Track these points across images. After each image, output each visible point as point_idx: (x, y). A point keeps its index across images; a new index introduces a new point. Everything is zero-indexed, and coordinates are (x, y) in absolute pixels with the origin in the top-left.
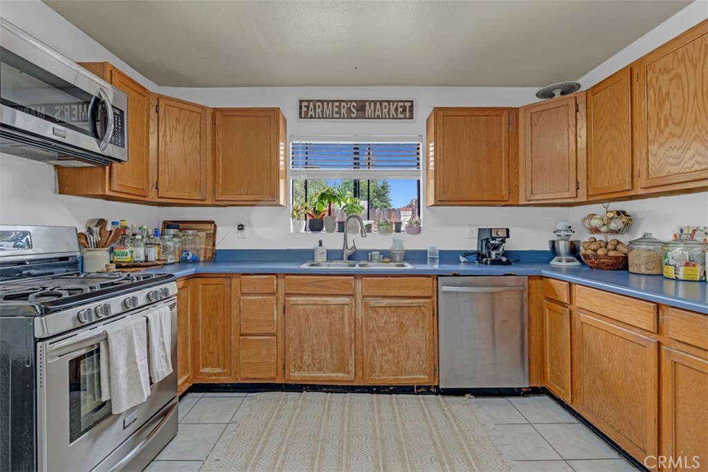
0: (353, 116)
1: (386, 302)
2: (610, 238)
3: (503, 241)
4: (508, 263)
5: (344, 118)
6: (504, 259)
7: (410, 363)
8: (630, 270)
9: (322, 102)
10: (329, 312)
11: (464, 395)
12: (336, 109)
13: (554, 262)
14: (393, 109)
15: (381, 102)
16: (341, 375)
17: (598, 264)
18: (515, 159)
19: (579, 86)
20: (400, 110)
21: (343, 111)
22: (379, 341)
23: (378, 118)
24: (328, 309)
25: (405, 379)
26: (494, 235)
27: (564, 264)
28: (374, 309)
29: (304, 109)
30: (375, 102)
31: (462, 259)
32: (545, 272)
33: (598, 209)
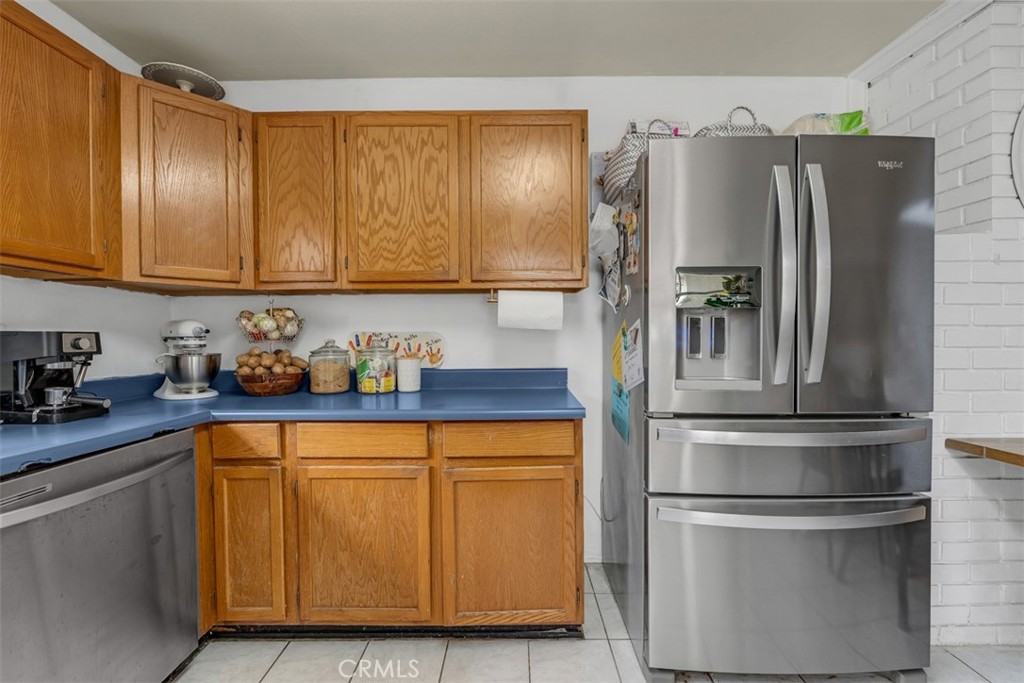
3: (87, 361)
8: (315, 389)
17: (273, 387)
18: (114, 181)
19: (223, 94)
26: (67, 348)
27: (194, 396)
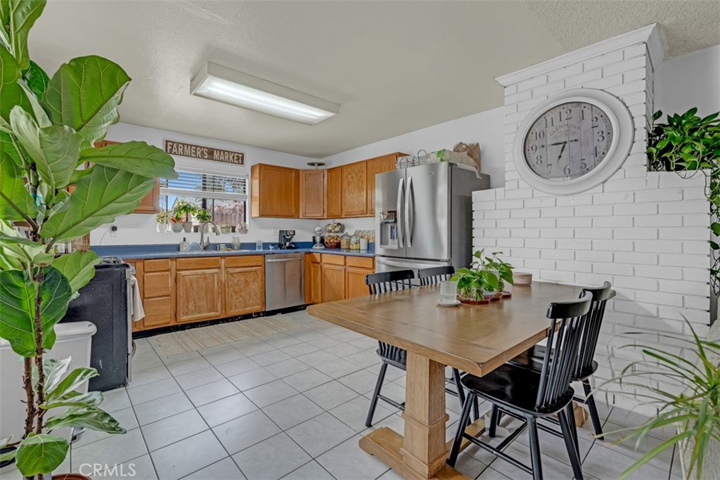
0: (206, 157)
1: (238, 270)
2: (336, 234)
3: (292, 237)
4: (294, 248)
5: (199, 157)
6: (293, 246)
7: (251, 301)
8: (341, 248)
9: (183, 144)
10: (205, 278)
11: (276, 314)
12: (193, 151)
13: (314, 247)
14: (231, 157)
15: (224, 151)
16: (213, 313)
17: (331, 246)
20: (236, 158)
21: (199, 153)
22: (234, 292)
23: (222, 161)
24: (205, 276)
25: (248, 310)
26: (287, 233)
27: (318, 247)
28: (232, 274)
29: (169, 147)
30: (220, 151)
31: (271, 247)
32: (311, 250)
33: (331, 221)
